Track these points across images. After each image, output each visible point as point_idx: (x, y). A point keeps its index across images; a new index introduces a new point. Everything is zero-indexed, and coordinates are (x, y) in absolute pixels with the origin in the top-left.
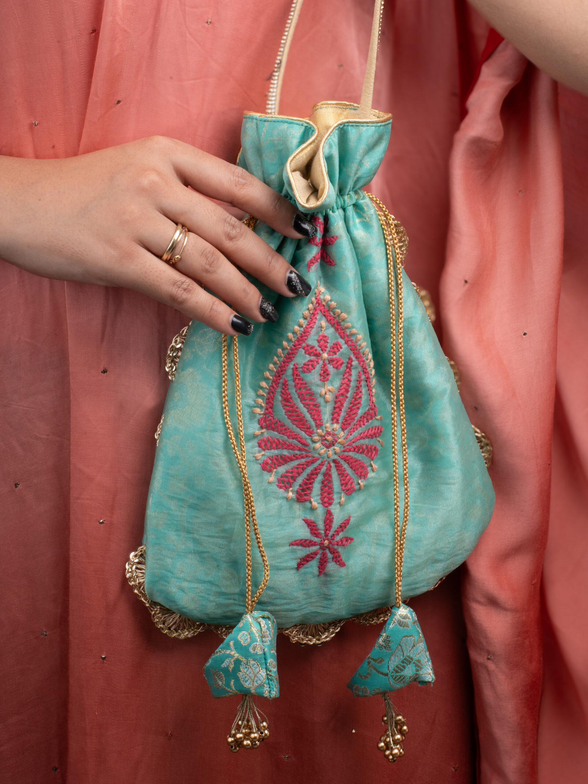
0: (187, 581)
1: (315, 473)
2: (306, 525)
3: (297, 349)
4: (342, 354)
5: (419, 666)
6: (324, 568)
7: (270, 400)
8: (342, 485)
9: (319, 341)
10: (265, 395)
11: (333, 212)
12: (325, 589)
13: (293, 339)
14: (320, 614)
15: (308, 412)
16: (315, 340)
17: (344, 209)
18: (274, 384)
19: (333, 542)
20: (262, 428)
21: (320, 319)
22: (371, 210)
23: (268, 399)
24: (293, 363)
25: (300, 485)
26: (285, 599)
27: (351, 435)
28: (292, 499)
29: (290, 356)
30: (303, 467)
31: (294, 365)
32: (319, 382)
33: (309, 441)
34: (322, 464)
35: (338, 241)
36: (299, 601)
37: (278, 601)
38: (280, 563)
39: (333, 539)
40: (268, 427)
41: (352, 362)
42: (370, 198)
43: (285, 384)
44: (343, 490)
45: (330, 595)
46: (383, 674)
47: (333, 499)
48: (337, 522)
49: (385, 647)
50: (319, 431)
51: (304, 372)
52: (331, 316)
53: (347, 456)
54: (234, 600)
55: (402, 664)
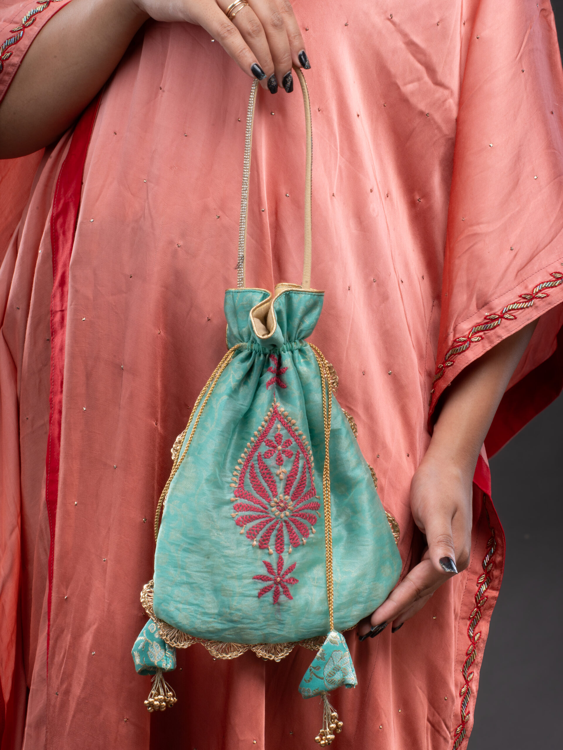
0: (181, 603)
1: (272, 529)
2: (264, 566)
3: (260, 442)
4: (293, 447)
5: (345, 674)
6: (278, 599)
7: (242, 478)
8: (290, 539)
9: (275, 437)
10: (239, 475)
11: (284, 352)
12: (279, 616)
13: (258, 436)
14: (276, 635)
15: (268, 485)
16: (273, 436)
17: (292, 352)
18: (245, 467)
19: (283, 579)
20: (236, 497)
21: (277, 423)
22: (311, 353)
23: (240, 477)
24: (258, 452)
25: (262, 537)
26: (250, 619)
27: (298, 505)
28: (256, 546)
29: (256, 447)
30: (263, 524)
31: (259, 453)
32: (276, 466)
33: (268, 506)
34: (277, 523)
35: (288, 370)
36: (260, 622)
37: (245, 621)
38: (246, 591)
39: (284, 578)
40: (240, 496)
41: (299, 454)
42: (311, 346)
43: (252, 467)
44: (291, 543)
45: (282, 621)
46: (320, 678)
47: (284, 549)
48: (286, 565)
49: (321, 658)
50: (275, 499)
51: (265, 458)
52: (285, 422)
53: (295, 520)
54: (214, 618)
55: (333, 671)
